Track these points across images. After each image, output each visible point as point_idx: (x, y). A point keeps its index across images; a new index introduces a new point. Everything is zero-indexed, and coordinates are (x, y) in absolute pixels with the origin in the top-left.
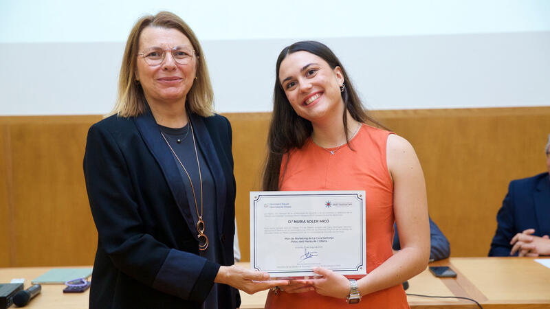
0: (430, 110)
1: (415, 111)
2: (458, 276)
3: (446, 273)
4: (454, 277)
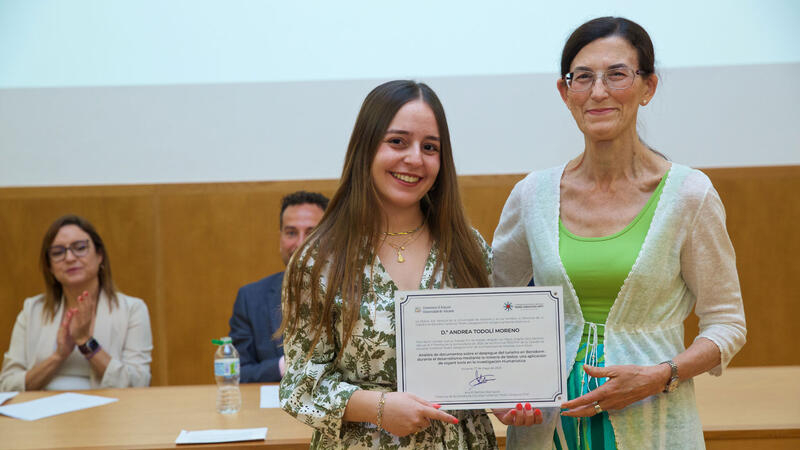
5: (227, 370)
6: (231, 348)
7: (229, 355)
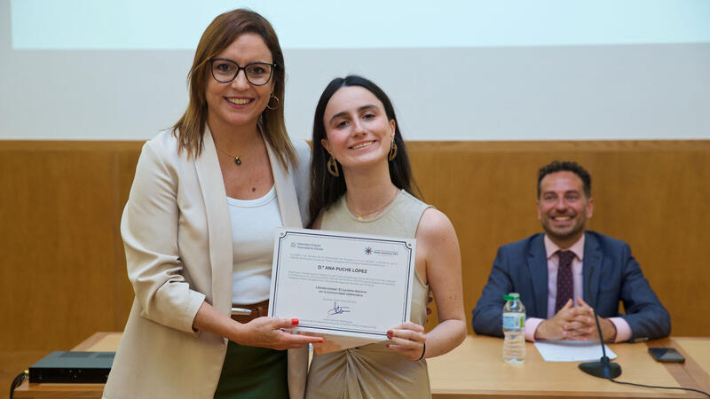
0: (656, 142)
1: (636, 143)
2: (686, 361)
3: (667, 356)
4: (682, 362)
5: (517, 324)
6: (518, 304)
7: (517, 309)
